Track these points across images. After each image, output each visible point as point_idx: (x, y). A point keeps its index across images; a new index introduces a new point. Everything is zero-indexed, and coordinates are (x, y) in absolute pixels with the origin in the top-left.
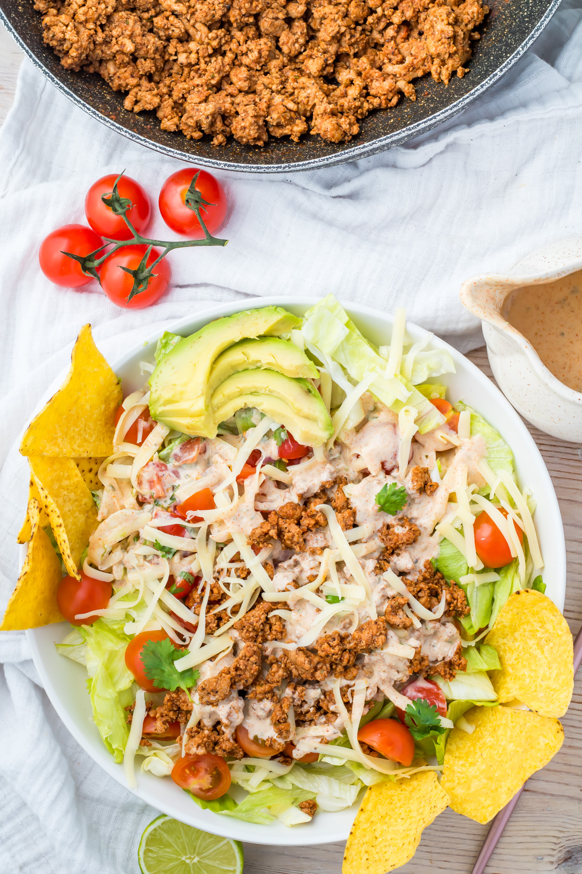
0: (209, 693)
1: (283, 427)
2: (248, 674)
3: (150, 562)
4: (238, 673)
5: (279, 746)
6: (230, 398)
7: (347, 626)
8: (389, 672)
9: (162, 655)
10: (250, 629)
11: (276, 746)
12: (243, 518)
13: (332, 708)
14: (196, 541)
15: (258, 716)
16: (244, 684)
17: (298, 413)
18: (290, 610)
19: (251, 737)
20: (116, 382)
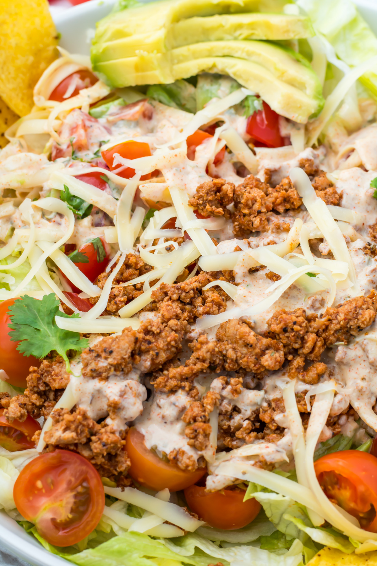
0: (99, 356)
1: (258, 96)
2: (161, 344)
3: (49, 220)
4: (148, 337)
5: (187, 461)
6: (196, 56)
7: (318, 305)
8: (370, 380)
9: (39, 311)
10: (175, 297)
11: (184, 461)
12: (188, 173)
13: (278, 417)
14: (118, 203)
15: (163, 417)
16: (153, 360)
17: (281, 76)
18: (237, 285)
19: (149, 444)
20: (54, 34)
